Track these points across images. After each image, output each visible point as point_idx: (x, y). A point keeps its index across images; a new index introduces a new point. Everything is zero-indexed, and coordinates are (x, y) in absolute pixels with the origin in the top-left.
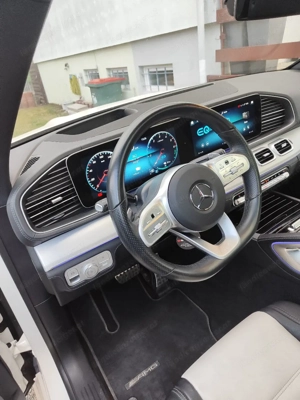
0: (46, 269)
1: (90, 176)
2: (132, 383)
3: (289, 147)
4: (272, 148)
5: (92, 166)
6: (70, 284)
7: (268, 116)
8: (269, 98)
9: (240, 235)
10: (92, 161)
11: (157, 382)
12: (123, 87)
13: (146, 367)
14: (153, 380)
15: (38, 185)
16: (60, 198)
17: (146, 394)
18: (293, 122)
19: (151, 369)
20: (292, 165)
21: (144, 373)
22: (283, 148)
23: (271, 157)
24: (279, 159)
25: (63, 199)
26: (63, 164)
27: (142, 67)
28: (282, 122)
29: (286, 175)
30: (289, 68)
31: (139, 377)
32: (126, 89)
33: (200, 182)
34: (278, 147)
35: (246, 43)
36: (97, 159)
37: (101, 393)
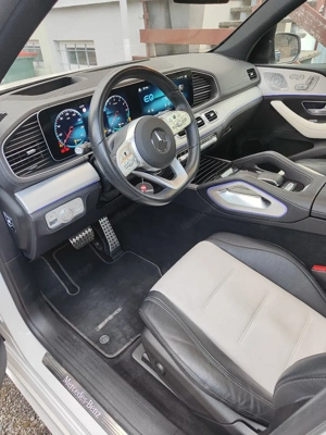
0: (30, 212)
1: (59, 132)
2: (100, 326)
3: (215, 117)
4: (203, 116)
5: (59, 122)
6: (50, 227)
7: (199, 90)
8: (199, 75)
9: (187, 173)
10: (59, 116)
11: (122, 321)
12: (35, 63)
13: (111, 313)
14: (119, 320)
15: (14, 136)
16: (33, 150)
17: (115, 331)
18: (217, 96)
19: (116, 313)
20: (219, 131)
21: (111, 317)
22: (212, 117)
23: (202, 124)
24: (209, 126)
25: (37, 151)
26: (34, 118)
27: (57, 42)
28: (209, 96)
29: (215, 139)
30: (211, 51)
31: (106, 321)
32: (39, 67)
33: (157, 129)
34: (207, 116)
35: (169, 25)
36: (63, 116)
37: (75, 337)
